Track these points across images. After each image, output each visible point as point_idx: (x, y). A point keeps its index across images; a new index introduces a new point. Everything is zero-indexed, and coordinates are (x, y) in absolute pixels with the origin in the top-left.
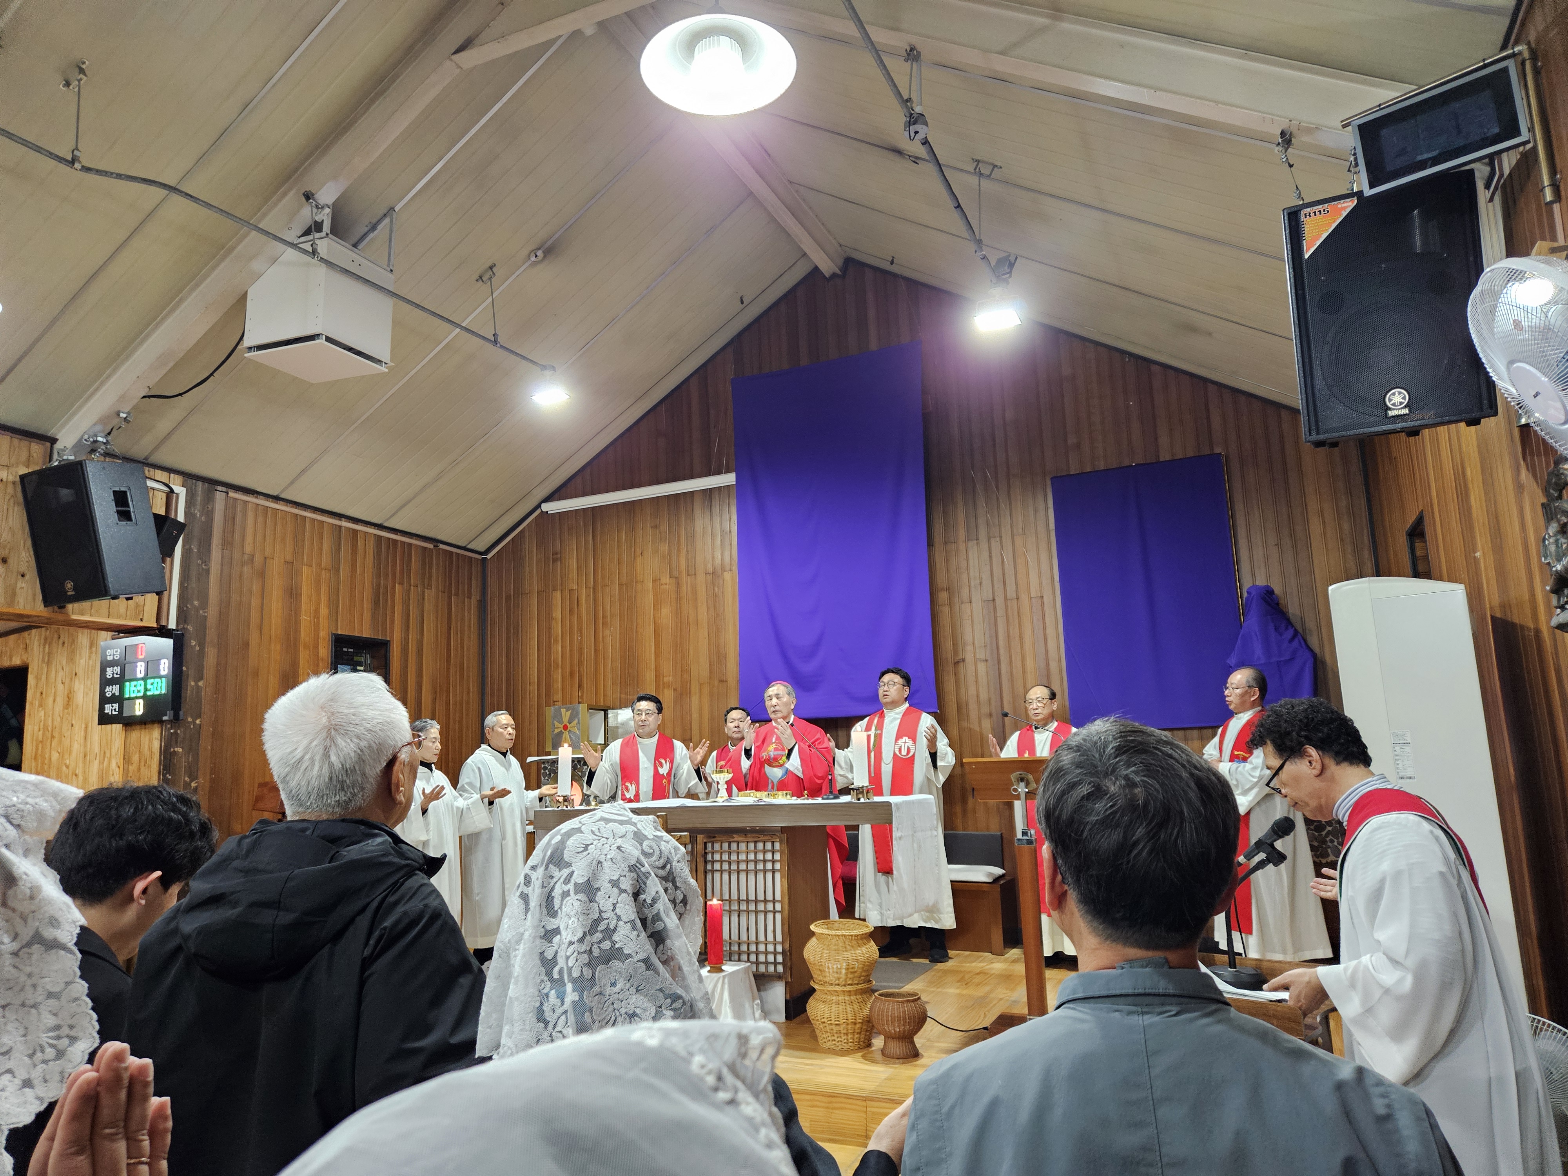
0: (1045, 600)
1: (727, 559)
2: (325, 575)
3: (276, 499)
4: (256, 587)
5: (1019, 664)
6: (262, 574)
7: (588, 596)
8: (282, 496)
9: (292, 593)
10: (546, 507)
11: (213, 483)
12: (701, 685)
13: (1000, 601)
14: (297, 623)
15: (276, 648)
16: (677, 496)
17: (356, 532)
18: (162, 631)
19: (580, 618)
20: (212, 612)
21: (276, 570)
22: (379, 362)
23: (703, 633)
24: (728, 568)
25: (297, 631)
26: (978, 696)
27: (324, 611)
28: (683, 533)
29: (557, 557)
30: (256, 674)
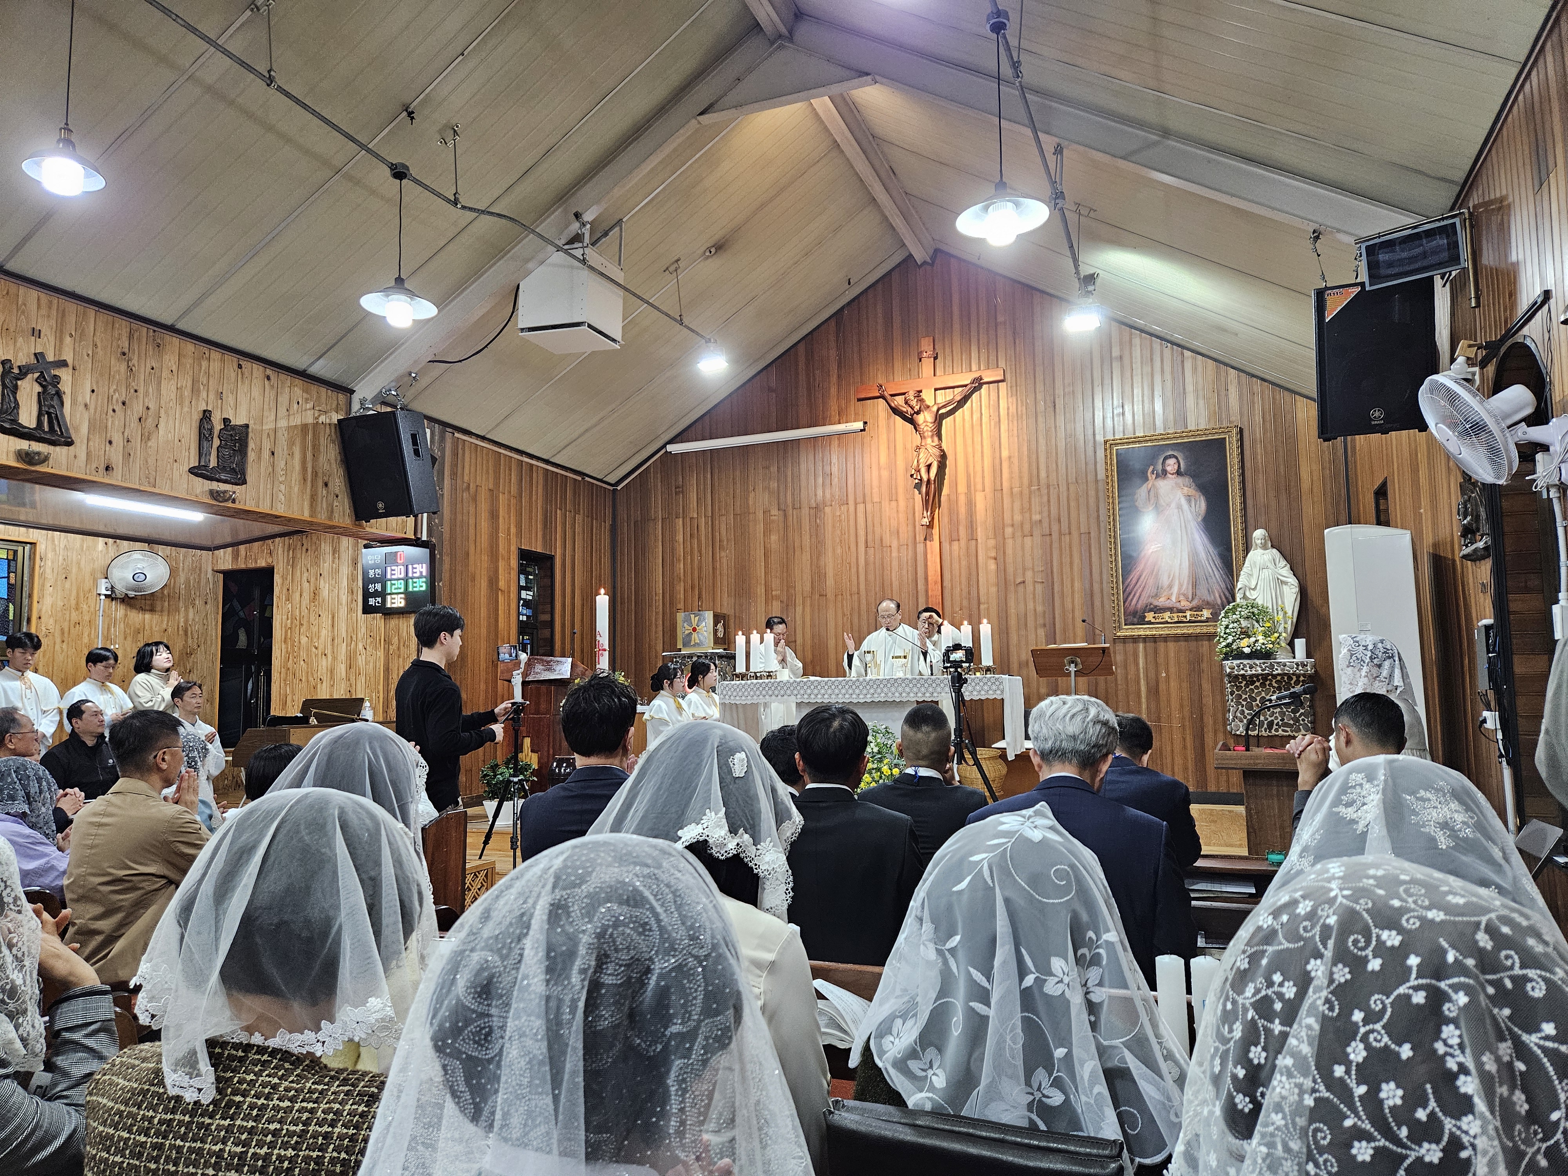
0: (1092, 535)
1: (828, 496)
2: (513, 501)
3: (483, 438)
4: (472, 510)
5: (1069, 586)
6: (475, 499)
7: (706, 523)
8: (488, 436)
9: (494, 516)
10: (670, 448)
11: (444, 424)
12: (804, 598)
13: (1055, 536)
14: (497, 537)
15: (485, 558)
16: (785, 443)
17: (532, 465)
18: (417, 542)
19: (699, 541)
20: (446, 529)
21: (483, 496)
22: (614, 340)
23: (806, 556)
24: (828, 503)
25: (497, 545)
26: (1035, 610)
27: (513, 530)
28: (790, 473)
29: (681, 490)
30: (473, 579)
